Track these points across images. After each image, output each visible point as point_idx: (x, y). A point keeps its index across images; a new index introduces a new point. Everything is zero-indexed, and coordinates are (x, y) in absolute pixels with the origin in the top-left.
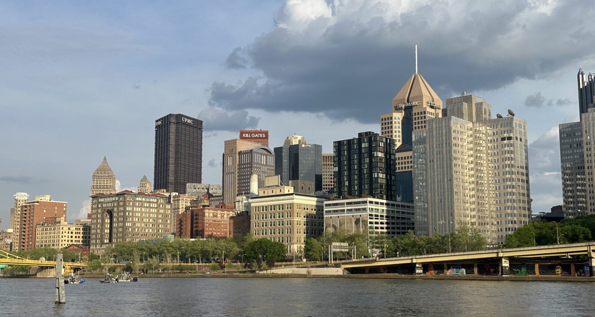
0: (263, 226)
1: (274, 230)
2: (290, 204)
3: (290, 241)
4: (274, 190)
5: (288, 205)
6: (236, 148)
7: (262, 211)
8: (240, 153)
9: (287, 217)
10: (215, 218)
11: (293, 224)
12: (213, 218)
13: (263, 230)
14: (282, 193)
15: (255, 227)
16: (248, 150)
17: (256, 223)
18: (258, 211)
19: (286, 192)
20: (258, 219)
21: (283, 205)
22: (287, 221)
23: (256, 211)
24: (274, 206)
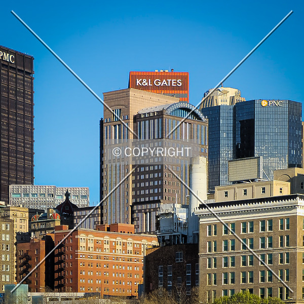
0: (226, 265)
1: (252, 273)
2: (288, 219)
3: (287, 295)
4: (249, 190)
5: (282, 220)
6: (128, 107)
7: (223, 235)
8: (137, 118)
9: (282, 245)
10: (98, 252)
11: (295, 259)
12: (95, 250)
13: (226, 274)
14: (267, 195)
15: (208, 268)
16: (154, 113)
17: (210, 259)
18: (215, 234)
19: (276, 194)
20: (215, 250)
21: (271, 221)
22: (281, 254)
23: (210, 234)
24: (252, 223)
